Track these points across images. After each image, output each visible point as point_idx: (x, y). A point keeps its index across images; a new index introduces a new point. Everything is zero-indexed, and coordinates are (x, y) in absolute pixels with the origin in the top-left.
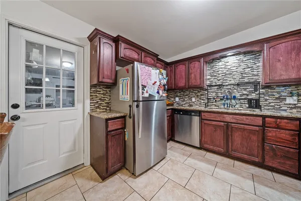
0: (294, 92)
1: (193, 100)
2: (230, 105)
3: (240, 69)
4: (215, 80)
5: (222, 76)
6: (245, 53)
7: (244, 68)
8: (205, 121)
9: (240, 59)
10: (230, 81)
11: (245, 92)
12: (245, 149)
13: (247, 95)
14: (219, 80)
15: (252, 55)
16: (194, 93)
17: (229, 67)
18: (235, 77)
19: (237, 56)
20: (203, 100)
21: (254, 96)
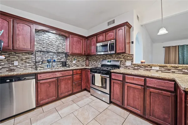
0: (75, 58)
1: (16, 63)
2: (52, 65)
3: (57, 43)
4: (41, 47)
5: (46, 45)
6: (59, 35)
7: (59, 44)
8: (41, 82)
9: (56, 38)
10: (52, 50)
11: (59, 58)
12: (66, 90)
13: (60, 59)
14: (44, 48)
15: (62, 37)
16: (17, 56)
17: (51, 40)
18: (55, 48)
19: (55, 35)
20: (29, 63)
21: (63, 60)
